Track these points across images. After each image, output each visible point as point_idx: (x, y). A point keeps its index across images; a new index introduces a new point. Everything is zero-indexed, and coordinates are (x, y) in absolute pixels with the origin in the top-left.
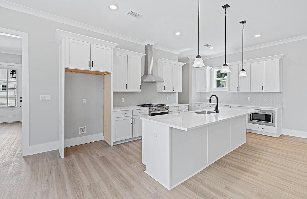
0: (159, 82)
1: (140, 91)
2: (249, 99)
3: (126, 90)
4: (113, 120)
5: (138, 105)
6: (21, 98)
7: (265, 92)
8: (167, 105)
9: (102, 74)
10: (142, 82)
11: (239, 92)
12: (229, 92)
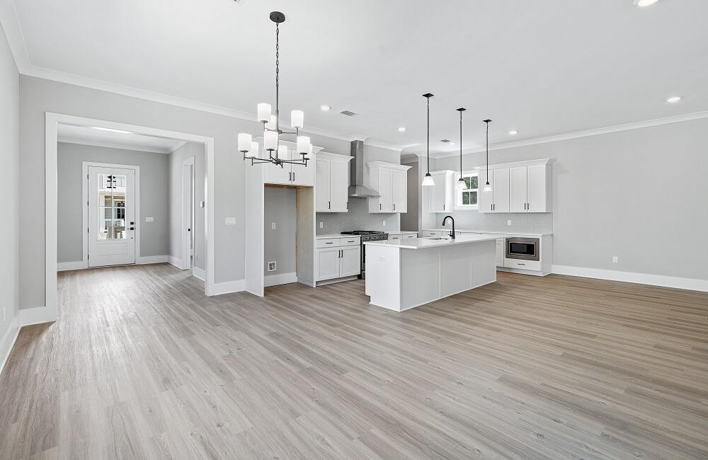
0: (372, 197)
1: (347, 211)
2: (509, 223)
3: (328, 211)
4: (316, 251)
5: (342, 233)
6: (132, 223)
7: (529, 211)
8: (386, 232)
9: (296, 188)
10: (349, 197)
11: (494, 211)
12: (480, 211)
